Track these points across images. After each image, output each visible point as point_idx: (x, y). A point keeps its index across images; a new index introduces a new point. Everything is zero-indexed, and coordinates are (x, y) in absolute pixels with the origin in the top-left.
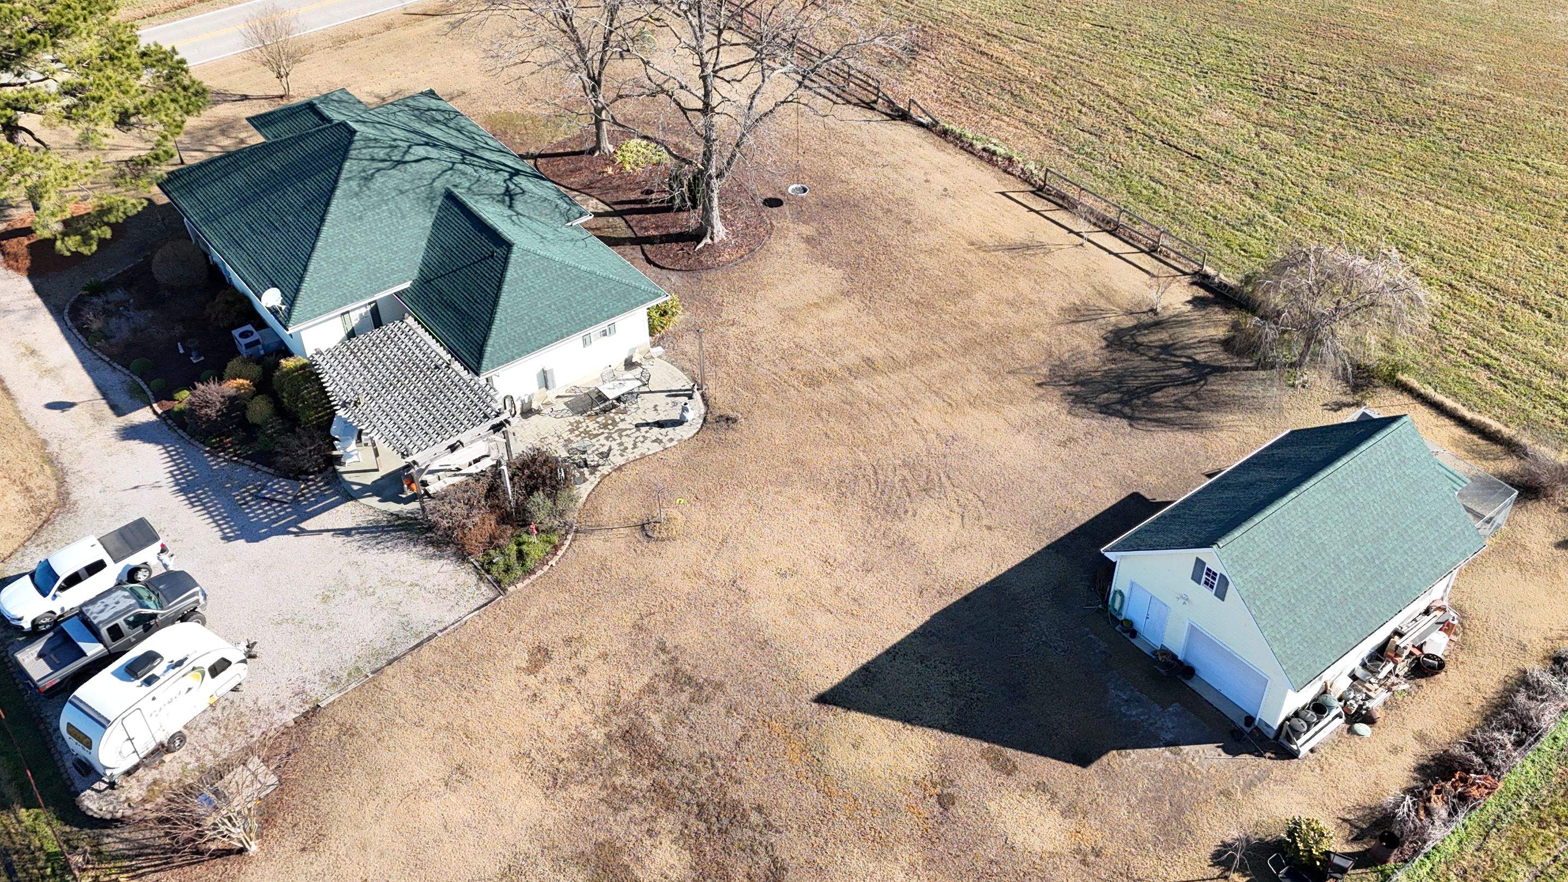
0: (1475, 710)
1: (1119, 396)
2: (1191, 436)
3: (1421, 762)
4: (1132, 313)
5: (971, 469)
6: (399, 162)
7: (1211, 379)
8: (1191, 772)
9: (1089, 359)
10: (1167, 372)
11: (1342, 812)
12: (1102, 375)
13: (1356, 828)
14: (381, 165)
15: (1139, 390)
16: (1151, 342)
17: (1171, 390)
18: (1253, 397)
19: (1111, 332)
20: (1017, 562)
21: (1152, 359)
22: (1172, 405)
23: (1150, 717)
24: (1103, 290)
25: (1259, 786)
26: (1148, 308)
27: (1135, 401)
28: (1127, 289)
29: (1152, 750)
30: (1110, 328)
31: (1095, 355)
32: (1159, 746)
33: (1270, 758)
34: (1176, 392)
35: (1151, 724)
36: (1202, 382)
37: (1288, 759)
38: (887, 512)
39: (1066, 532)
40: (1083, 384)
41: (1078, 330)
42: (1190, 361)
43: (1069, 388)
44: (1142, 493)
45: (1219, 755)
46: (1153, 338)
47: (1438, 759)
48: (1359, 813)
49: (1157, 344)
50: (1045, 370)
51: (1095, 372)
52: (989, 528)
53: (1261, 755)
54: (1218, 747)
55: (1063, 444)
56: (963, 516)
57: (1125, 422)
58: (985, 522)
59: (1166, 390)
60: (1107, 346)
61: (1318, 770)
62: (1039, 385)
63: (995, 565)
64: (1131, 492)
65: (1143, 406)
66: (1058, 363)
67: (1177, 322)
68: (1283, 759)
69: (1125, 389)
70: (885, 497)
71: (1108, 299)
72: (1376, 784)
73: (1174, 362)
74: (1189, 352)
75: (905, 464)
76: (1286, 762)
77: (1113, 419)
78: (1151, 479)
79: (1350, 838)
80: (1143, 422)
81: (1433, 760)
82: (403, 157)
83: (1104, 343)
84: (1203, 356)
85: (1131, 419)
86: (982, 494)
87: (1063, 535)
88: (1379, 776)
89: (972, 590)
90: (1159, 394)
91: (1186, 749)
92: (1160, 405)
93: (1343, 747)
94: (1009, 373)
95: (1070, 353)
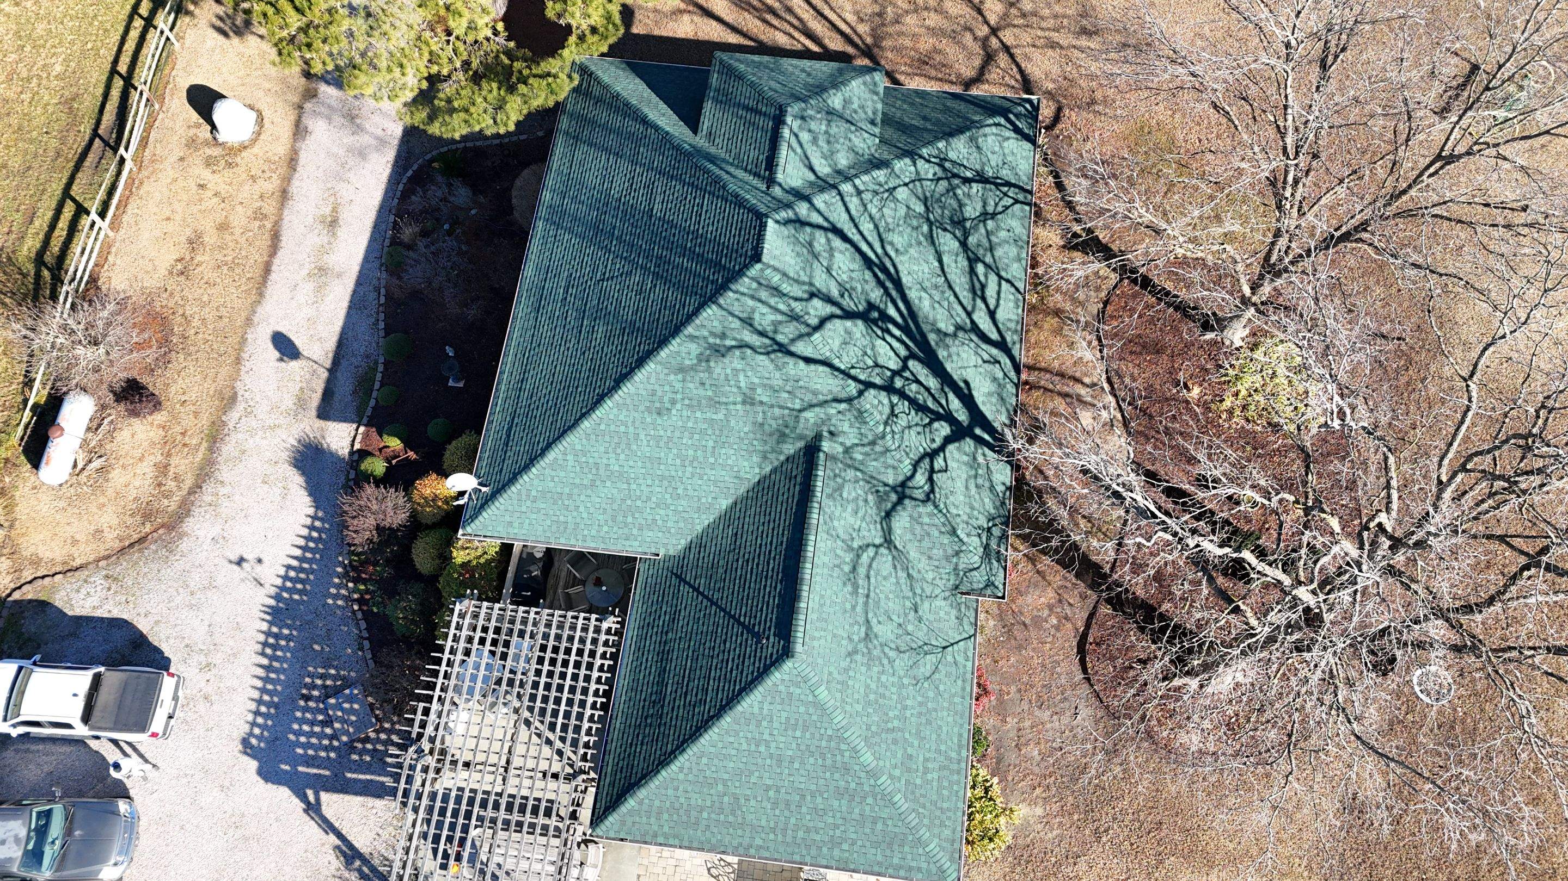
6: (783, 349)
14: (756, 340)
82: (793, 341)
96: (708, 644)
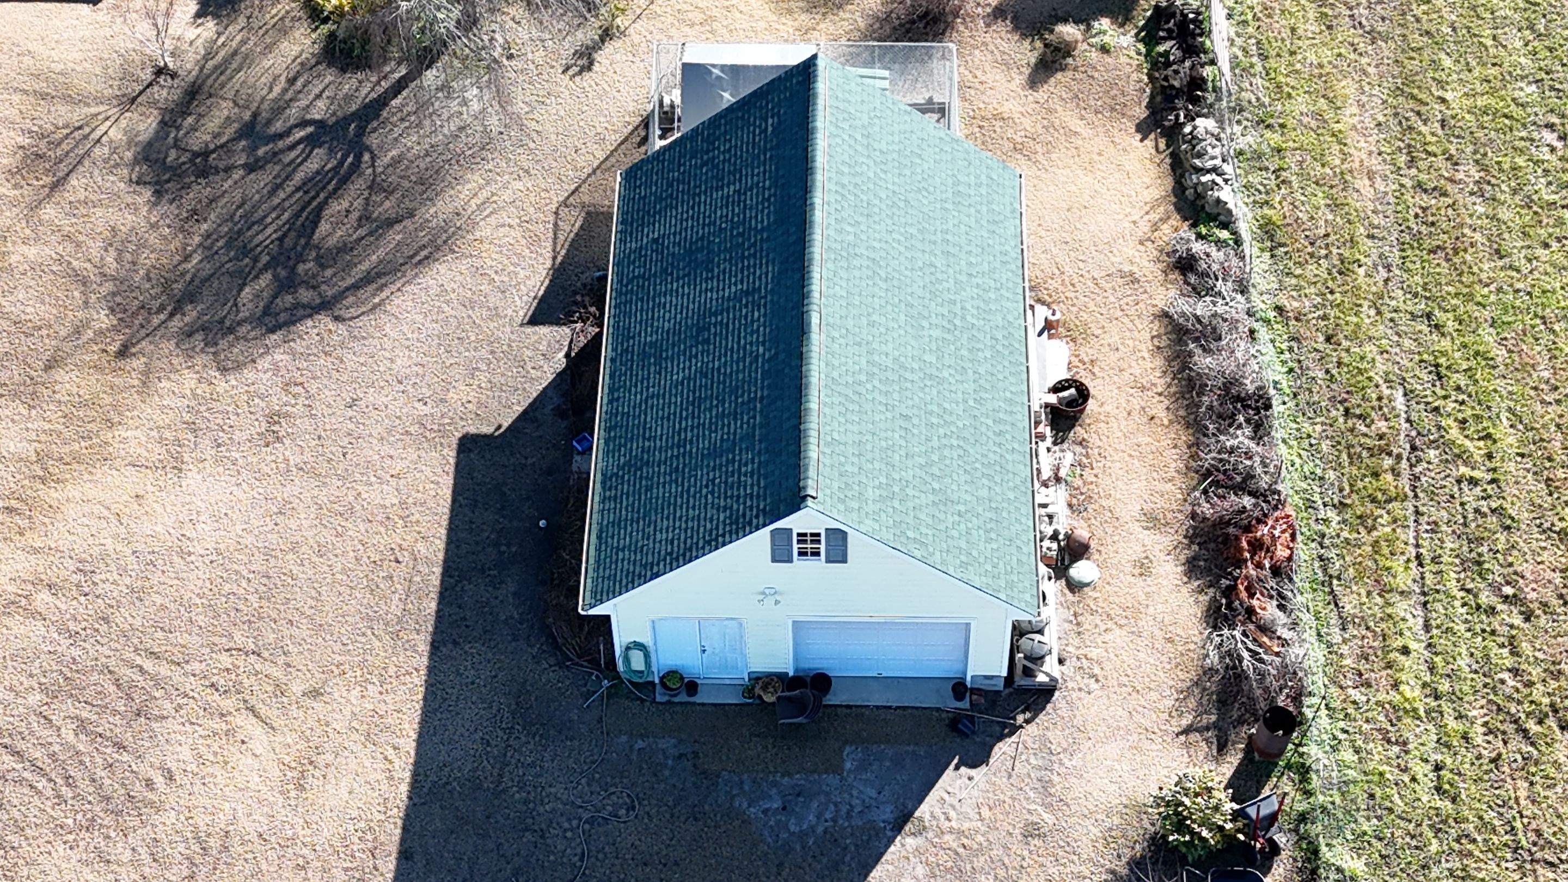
0: (1166, 422)
1: (268, 276)
2: (442, 268)
3: (1183, 558)
4: (134, 100)
5: (172, 606)
7: (373, 140)
8: (965, 841)
9: (153, 239)
10: (299, 177)
11: (1174, 722)
12: (206, 259)
13: (1207, 729)
15: (288, 242)
16: (216, 136)
17: (336, 207)
18: (461, 129)
19: (136, 161)
20: (416, 716)
21: (251, 168)
22: (362, 232)
23: (836, 805)
24: (41, 86)
25: (1056, 779)
26: (149, 70)
27: (301, 268)
28: (78, 56)
29: (887, 857)
30: (129, 155)
31: (154, 226)
32: (891, 841)
33: (1028, 722)
34: (345, 204)
35: (849, 815)
36: (366, 157)
37: (1048, 702)
38: (119, 813)
39: (434, 595)
40: (190, 296)
41: (82, 195)
42: (310, 129)
43: (176, 323)
44: (472, 430)
45: (970, 779)
46: (213, 123)
47: (1195, 535)
48: (1192, 703)
49: (230, 132)
50: (103, 319)
51: (187, 258)
52: (315, 693)
53: (1015, 729)
54: (957, 768)
55: (271, 437)
56: (252, 710)
57: (324, 322)
58: (297, 688)
59: (327, 212)
60: (158, 193)
61: (1094, 686)
62: (123, 353)
63: (390, 753)
64: (454, 442)
65: (323, 267)
66: (109, 287)
67: (221, 68)
68: (1044, 708)
69: (265, 259)
70: (84, 786)
71: (67, 99)
72: (1170, 640)
73: (292, 147)
74: (293, 113)
75: (52, 694)
76: (1049, 707)
77: (301, 327)
78: (461, 394)
79: (1215, 752)
80: (351, 299)
81: (1192, 542)
83: (147, 193)
84: (320, 104)
85: (325, 306)
86: (239, 639)
87: (433, 605)
88: (1162, 626)
89: (398, 831)
90: (324, 227)
91: (924, 811)
92: (344, 248)
93: (1088, 621)
94: (48, 368)
95: (112, 253)
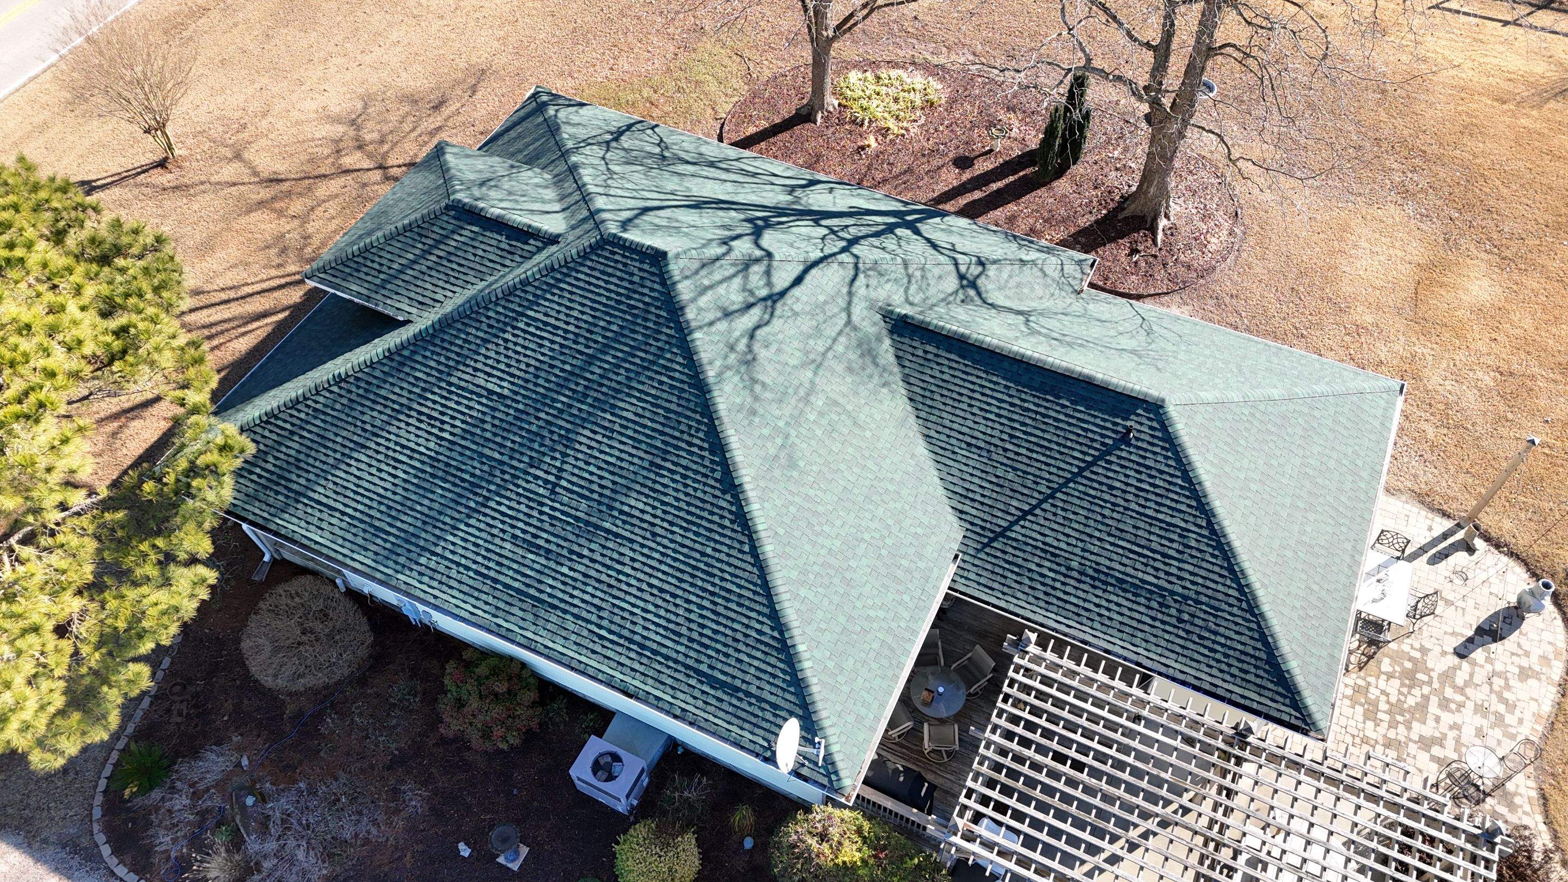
6: (775, 298)
82: (769, 284)
96: (1107, 512)
